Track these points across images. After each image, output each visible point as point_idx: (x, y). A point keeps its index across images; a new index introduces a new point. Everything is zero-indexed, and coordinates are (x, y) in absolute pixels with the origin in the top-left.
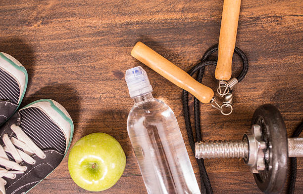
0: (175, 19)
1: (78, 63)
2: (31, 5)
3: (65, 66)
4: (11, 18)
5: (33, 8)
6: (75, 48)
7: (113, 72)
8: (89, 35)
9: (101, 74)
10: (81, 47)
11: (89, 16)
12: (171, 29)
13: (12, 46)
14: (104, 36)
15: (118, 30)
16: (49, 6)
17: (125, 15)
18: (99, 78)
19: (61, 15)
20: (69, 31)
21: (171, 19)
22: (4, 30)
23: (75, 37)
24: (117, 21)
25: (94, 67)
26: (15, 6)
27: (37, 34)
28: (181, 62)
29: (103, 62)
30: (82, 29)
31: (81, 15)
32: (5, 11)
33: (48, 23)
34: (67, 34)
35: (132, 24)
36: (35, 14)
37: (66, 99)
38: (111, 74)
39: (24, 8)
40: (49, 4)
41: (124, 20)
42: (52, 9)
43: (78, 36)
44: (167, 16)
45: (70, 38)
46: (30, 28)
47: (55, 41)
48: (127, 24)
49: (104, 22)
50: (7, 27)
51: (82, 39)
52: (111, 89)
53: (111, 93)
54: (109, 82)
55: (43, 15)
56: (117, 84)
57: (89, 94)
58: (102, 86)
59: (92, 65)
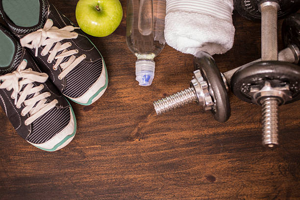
0: (254, 129)
1: (175, 171)
2: (133, 123)
3: (164, 173)
4: (115, 135)
5: (135, 126)
6: (171, 158)
7: (206, 176)
8: (183, 146)
9: (195, 179)
10: (176, 157)
11: (182, 130)
12: (252, 136)
13: (117, 159)
14: (195, 146)
15: (208, 140)
16: (148, 124)
17: (212, 127)
18: (194, 182)
19: (158, 130)
20: (165, 143)
21: (251, 129)
23: (171, 148)
24: (206, 132)
25: (189, 173)
26: (119, 125)
27: (139, 147)
28: (264, 165)
29: (196, 168)
30: (177, 141)
31: (175, 130)
32: (111, 129)
33: (147, 137)
34: (164, 146)
35: (218, 134)
36: (136, 130)
39: (127, 126)
40: (148, 122)
41: (211, 131)
42: (151, 125)
43: (174, 148)
44: (247, 127)
45: (167, 149)
46: (132, 142)
47: (154, 153)
48: (214, 134)
49: (195, 134)
50: (113, 143)
51: (177, 149)
52: (205, 191)
53: (205, 196)
54: (203, 186)
55: (143, 131)
56: (210, 187)
57: (185, 197)
58: (197, 190)
59: (187, 172)
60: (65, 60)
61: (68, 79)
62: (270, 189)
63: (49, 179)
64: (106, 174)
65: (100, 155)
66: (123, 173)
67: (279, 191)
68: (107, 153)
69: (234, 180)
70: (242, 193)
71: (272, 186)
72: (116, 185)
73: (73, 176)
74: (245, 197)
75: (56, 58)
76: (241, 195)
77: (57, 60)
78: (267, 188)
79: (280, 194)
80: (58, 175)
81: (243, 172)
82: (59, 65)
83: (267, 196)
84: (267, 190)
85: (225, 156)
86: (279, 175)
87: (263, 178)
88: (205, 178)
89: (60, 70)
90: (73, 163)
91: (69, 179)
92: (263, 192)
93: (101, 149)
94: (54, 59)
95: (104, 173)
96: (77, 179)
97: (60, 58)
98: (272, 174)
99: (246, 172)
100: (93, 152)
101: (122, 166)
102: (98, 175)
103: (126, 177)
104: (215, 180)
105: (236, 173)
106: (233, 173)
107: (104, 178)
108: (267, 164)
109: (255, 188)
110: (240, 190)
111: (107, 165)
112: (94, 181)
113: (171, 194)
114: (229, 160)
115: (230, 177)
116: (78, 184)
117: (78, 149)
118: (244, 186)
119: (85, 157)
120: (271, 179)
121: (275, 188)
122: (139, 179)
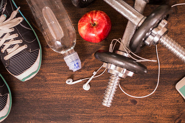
0: (168, 68)
3: (101, 96)
9: (123, 101)
12: (166, 74)
16: (92, 60)
18: (122, 104)
19: (99, 65)
21: (166, 69)
22: (64, 73)
23: (107, 79)
25: (119, 97)
27: (84, 77)
28: (172, 95)
33: (91, 70)
34: (102, 77)
36: (83, 64)
37: (101, 117)
38: (129, 101)
40: (92, 58)
42: (94, 61)
44: (163, 67)
45: (104, 79)
46: (80, 73)
47: (95, 81)
50: (66, 72)
52: (129, 111)
53: (129, 113)
54: (128, 107)
55: (88, 65)
56: (133, 107)
57: (115, 113)
58: (124, 109)
59: (118, 96)
60: (11, 46)
61: (11, 61)
62: (175, 112)
63: (21, 94)
64: (60, 94)
65: (57, 80)
66: (72, 94)
67: (182, 114)
68: (62, 79)
69: (150, 104)
70: (155, 113)
71: (177, 110)
72: (67, 102)
73: (37, 94)
74: (157, 116)
75: (4, 44)
76: (154, 115)
77: (4, 45)
78: (173, 111)
79: (182, 116)
80: (27, 92)
81: (157, 98)
82: (6, 50)
83: (173, 117)
84: (173, 113)
85: (146, 86)
86: (183, 103)
87: (171, 104)
88: (130, 101)
89: (6, 53)
90: (38, 85)
91: (35, 95)
92: (170, 114)
93: (58, 76)
94: (3, 45)
95: (59, 93)
96: (40, 96)
97: (7, 45)
98: (178, 101)
99: (159, 99)
100: (52, 78)
101: (72, 89)
102: (55, 94)
103: (74, 97)
104: (136, 103)
105: (152, 100)
106: (150, 99)
107: (59, 96)
108: (175, 94)
109: (165, 111)
110: (154, 111)
111: (61, 87)
112: (52, 98)
113: (105, 110)
114: (148, 90)
115: (147, 102)
116: (41, 100)
117: (41, 75)
118: (157, 108)
119: (46, 81)
120: (176, 105)
121: (178, 111)
122: (83, 99)
